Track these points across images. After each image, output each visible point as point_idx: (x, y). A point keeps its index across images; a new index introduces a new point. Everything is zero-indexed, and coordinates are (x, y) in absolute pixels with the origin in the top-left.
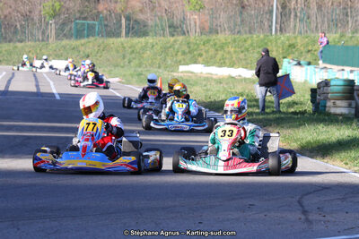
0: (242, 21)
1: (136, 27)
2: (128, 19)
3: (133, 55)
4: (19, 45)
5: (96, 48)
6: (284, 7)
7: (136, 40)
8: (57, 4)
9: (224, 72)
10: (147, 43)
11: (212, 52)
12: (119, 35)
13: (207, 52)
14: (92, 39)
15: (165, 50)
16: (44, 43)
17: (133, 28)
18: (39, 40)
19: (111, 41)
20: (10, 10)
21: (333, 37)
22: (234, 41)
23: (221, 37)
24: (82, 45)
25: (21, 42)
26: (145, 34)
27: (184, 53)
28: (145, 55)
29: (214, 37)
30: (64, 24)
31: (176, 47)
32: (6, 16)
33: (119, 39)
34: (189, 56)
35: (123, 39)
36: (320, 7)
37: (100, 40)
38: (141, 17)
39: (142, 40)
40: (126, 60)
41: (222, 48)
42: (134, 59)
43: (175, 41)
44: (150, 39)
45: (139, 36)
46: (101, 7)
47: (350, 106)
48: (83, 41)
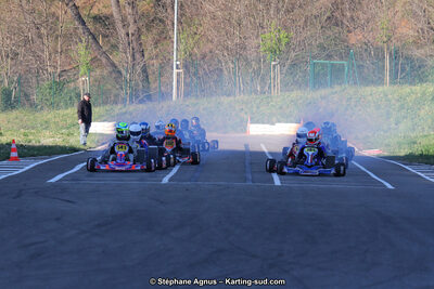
1: (408, 69)
2: (395, 56)
3: (403, 113)
4: (226, 100)
5: (344, 103)
7: (407, 89)
8: (283, 34)
10: (424, 94)
12: (381, 81)
14: (337, 88)
16: (263, 96)
17: (403, 70)
18: (256, 92)
19: (368, 90)
20: (210, 45)
24: (322, 98)
25: (229, 95)
26: (422, 80)
28: (422, 113)
30: (293, 65)
32: (204, 57)
33: (381, 89)
35: (386, 87)
37: (351, 90)
38: (417, 53)
39: (418, 88)
40: (392, 120)
42: (405, 117)
44: (429, 87)
45: (412, 83)
46: (355, 38)
48: (323, 92)
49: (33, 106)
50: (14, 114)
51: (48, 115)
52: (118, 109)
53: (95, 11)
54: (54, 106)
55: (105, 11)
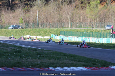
3: (8, 33)
11: (27, 32)
13: (26, 32)
15: (16, 32)
22: (32, 30)
27: (21, 33)
29: (27, 29)
31: (19, 31)
34: (22, 33)
40: (7, 34)
41: (30, 32)
43: (18, 30)
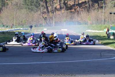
0: (98, 22)
2: (78, 22)
4: (59, 26)
6: (105, 20)
7: (79, 26)
9: (94, 31)
12: (76, 25)
13: (91, 28)
18: (62, 26)
19: (75, 26)
21: (113, 25)
22: (96, 26)
23: (94, 25)
26: (81, 25)
27: (87, 28)
29: (92, 25)
36: (111, 20)
37: (73, 26)
38: (80, 22)
39: (80, 25)
40: (77, 29)
41: (94, 27)
42: (79, 29)
43: (86, 26)
44: (81, 26)
46: (73, 20)
47: (114, 37)
48: (70, 26)
49: (38, 27)
50: (36, 28)
51: (39, 28)
52: (47, 27)
53: (45, 16)
54: (40, 27)
55: (46, 17)
